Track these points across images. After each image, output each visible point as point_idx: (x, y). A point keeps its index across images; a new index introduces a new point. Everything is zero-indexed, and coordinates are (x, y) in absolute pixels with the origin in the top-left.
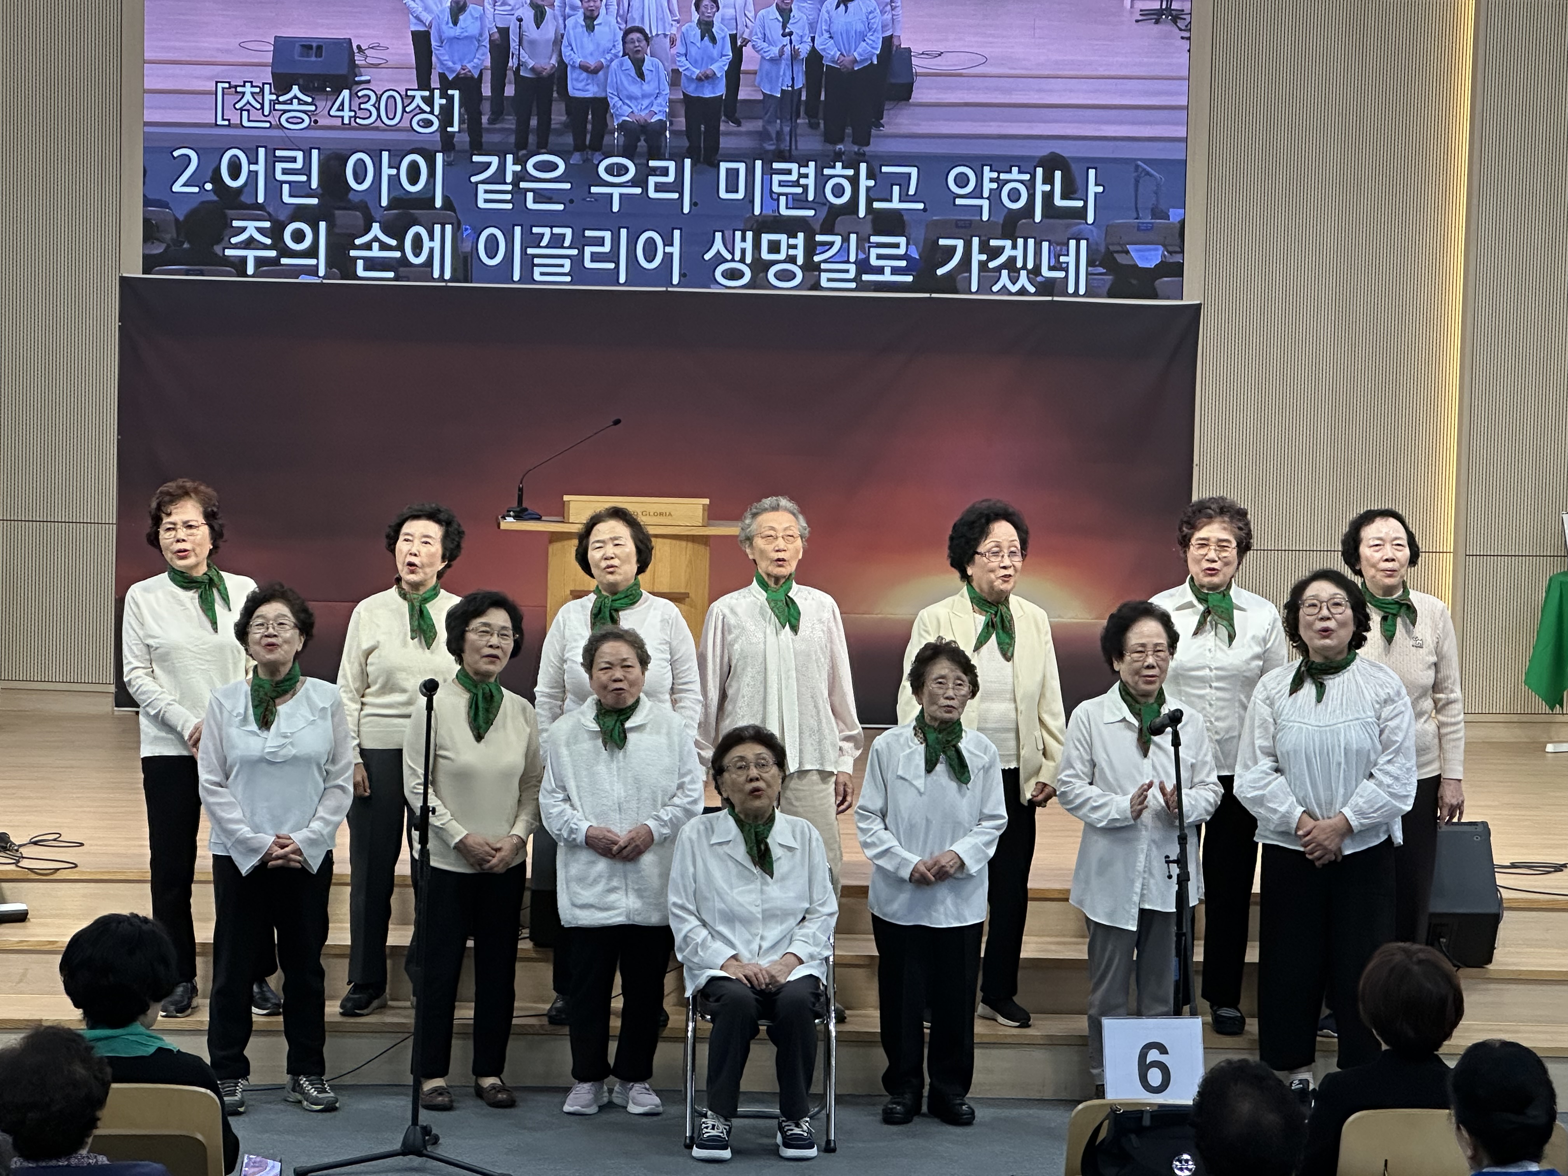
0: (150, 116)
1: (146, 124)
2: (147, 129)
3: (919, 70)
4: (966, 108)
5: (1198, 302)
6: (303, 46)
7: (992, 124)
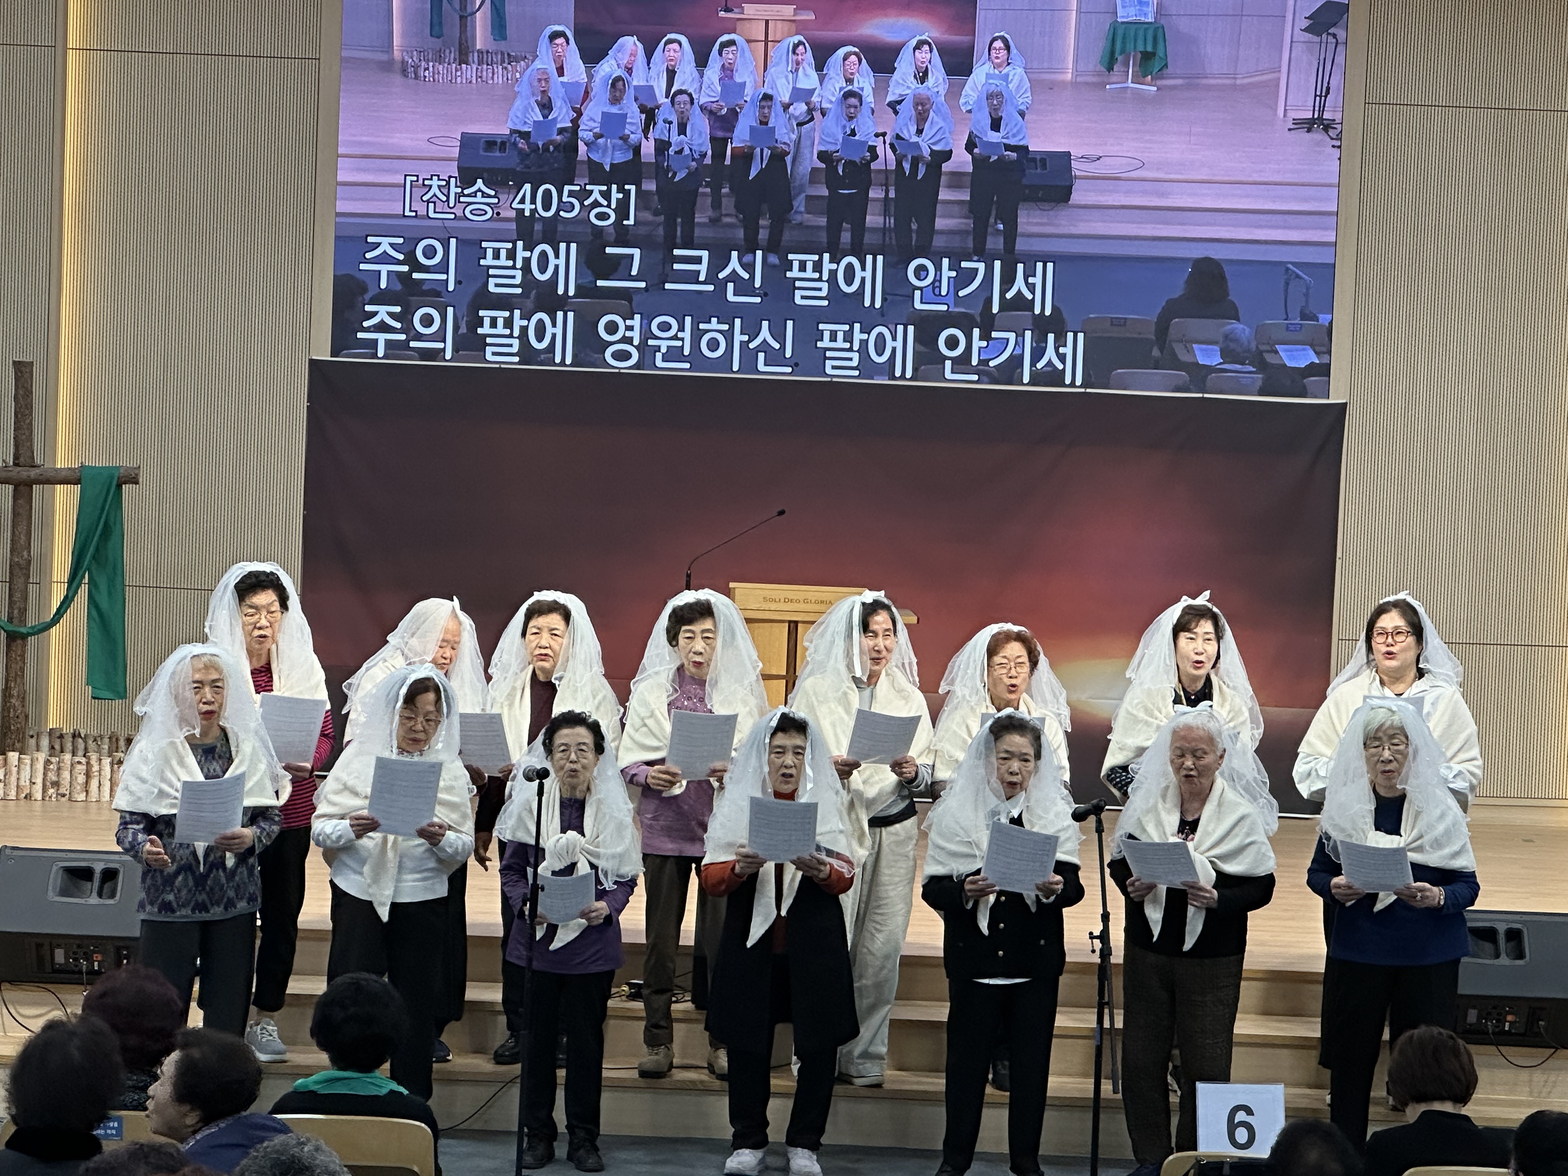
0: (342, 206)
1: (338, 215)
2: (338, 219)
3: (1078, 173)
4: (1123, 211)
5: (1344, 401)
6: (487, 142)
7: (1148, 226)
